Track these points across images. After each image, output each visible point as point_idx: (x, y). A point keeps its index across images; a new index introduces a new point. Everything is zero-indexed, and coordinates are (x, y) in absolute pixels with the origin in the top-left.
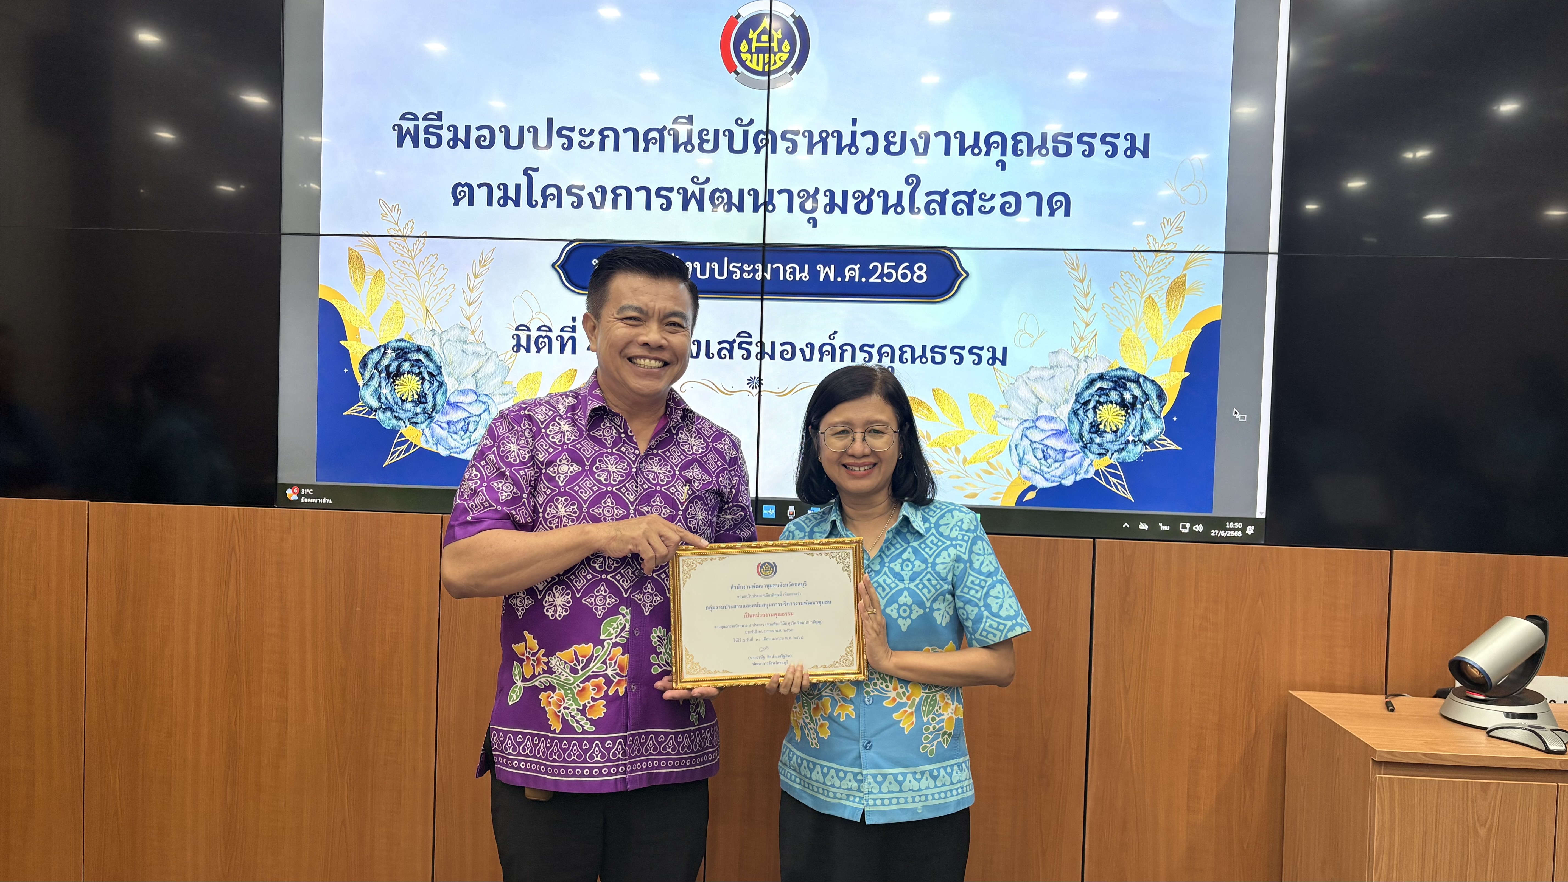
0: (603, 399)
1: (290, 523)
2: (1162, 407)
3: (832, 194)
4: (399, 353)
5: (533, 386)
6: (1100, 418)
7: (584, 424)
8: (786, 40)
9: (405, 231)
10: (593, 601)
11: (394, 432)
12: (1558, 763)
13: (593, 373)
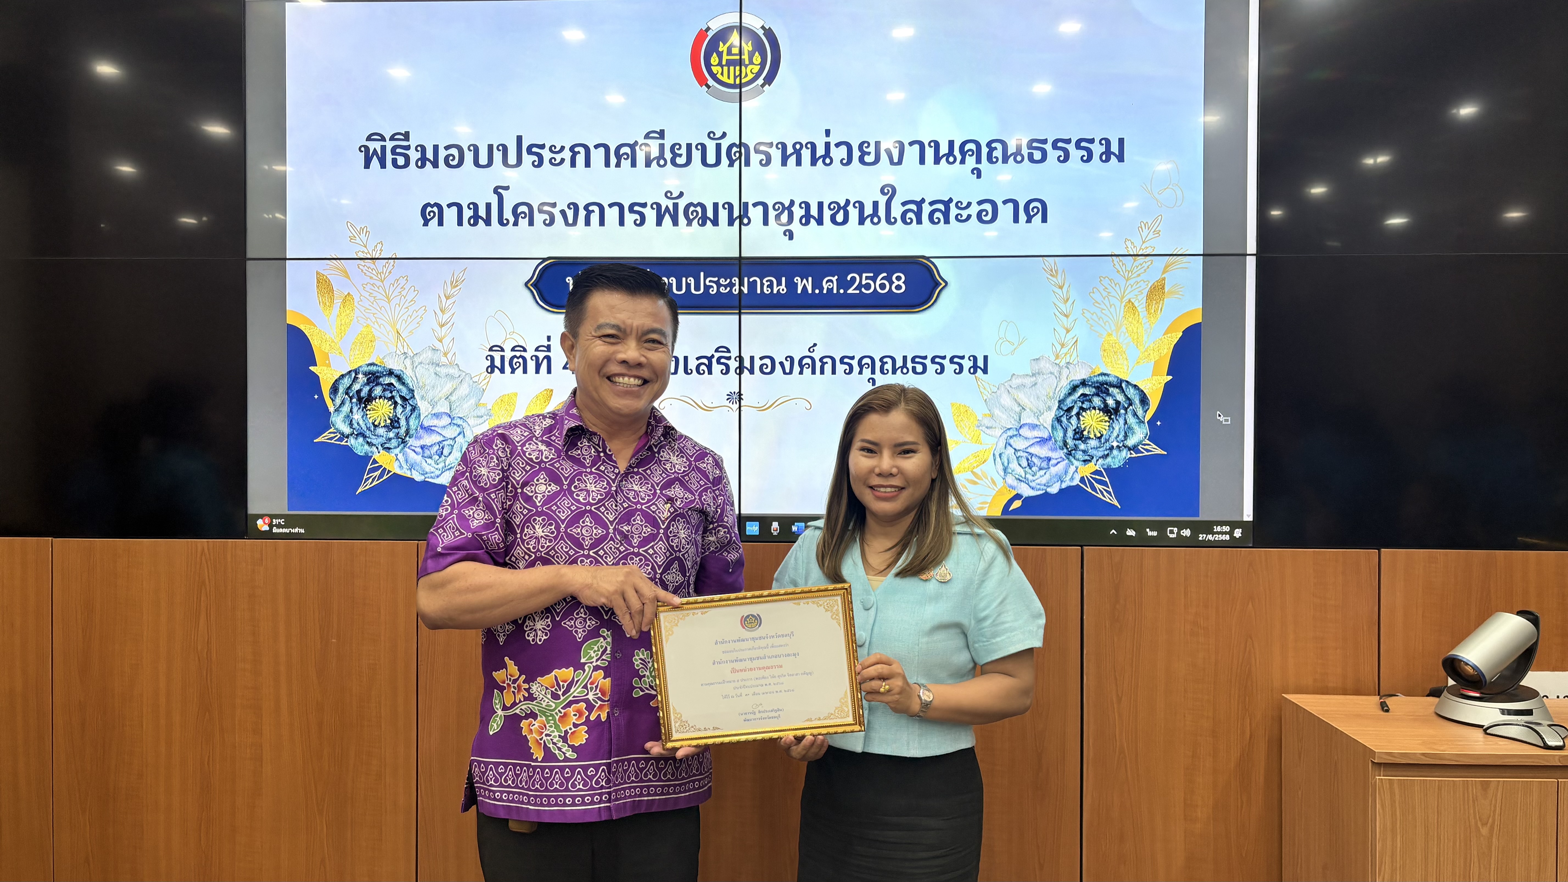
0: (580, 418)
1: (261, 554)
2: (1146, 412)
3: (808, 206)
4: (370, 378)
5: (508, 407)
6: (1084, 424)
7: (562, 444)
8: (757, 52)
9: (374, 253)
10: (573, 623)
11: (367, 458)
12: (1557, 758)
13: (571, 393)
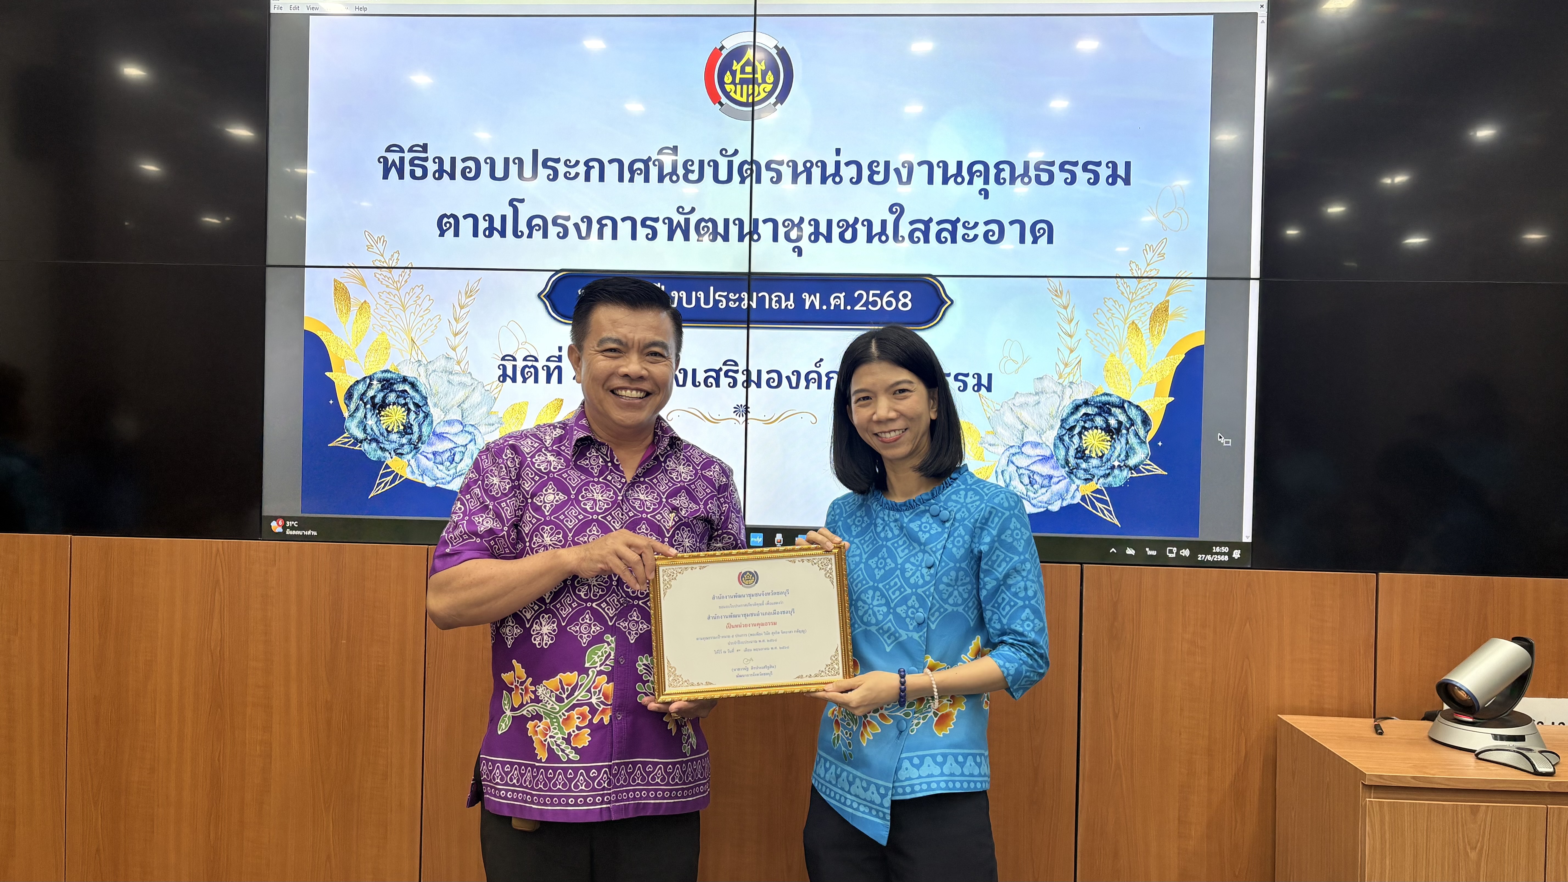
1: (275, 555)
2: (1147, 432)
3: (817, 223)
4: (384, 384)
5: (519, 418)
6: (1086, 443)
7: (570, 454)
8: (770, 71)
9: (391, 262)
10: (578, 629)
11: (380, 463)
12: (1547, 784)
13: (580, 405)
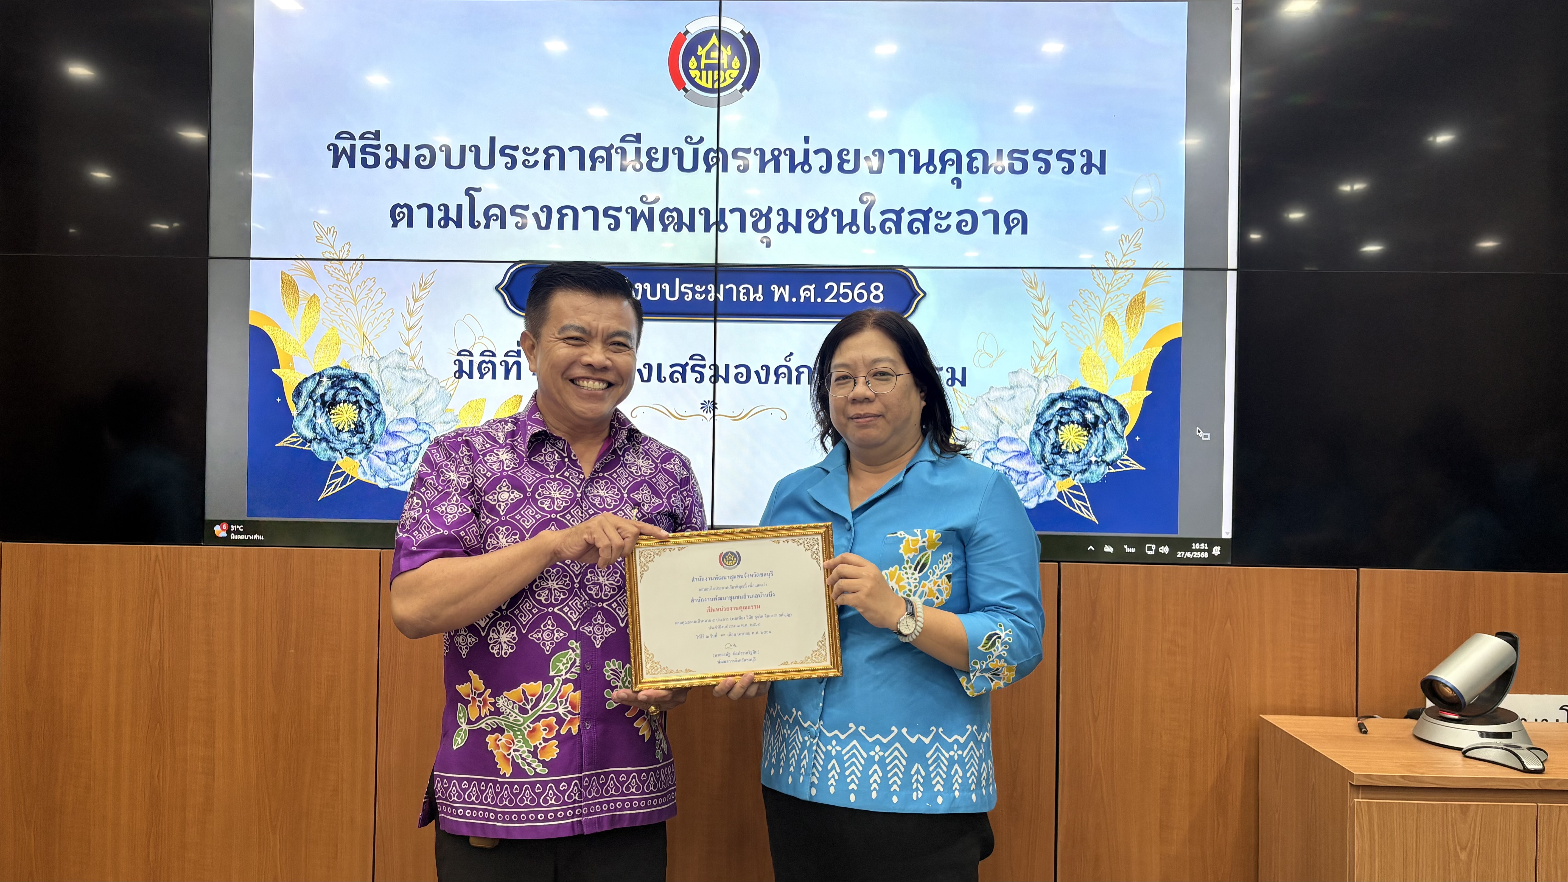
1: (218, 561)
2: (1125, 427)
3: (785, 213)
4: (335, 381)
5: (476, 413)
6: (1062, 438)
7: (524, 450)
8: (736, 57)
9: (341, 254)
10: (540, 636)
11: (330, 464)
12: (1536, 782)
13: (533, 397)
